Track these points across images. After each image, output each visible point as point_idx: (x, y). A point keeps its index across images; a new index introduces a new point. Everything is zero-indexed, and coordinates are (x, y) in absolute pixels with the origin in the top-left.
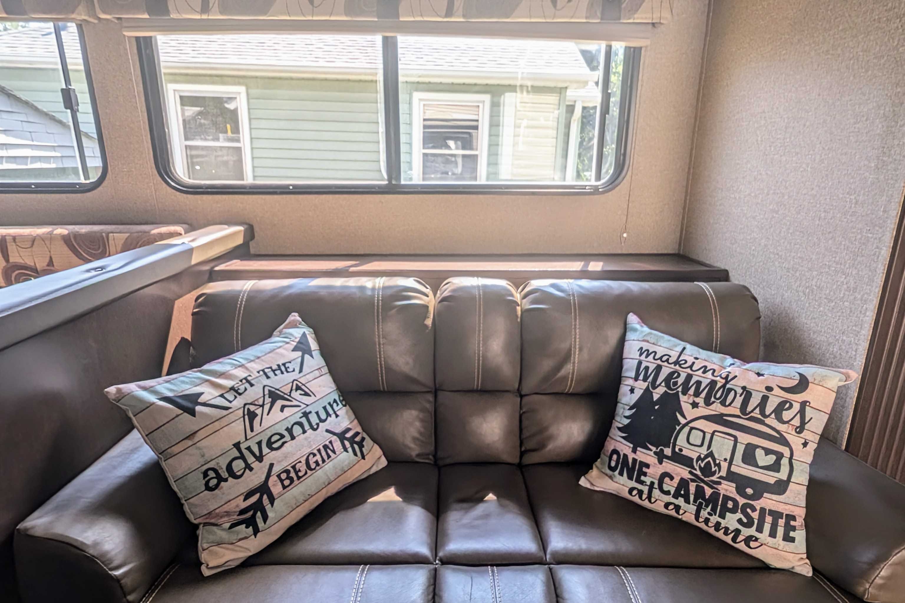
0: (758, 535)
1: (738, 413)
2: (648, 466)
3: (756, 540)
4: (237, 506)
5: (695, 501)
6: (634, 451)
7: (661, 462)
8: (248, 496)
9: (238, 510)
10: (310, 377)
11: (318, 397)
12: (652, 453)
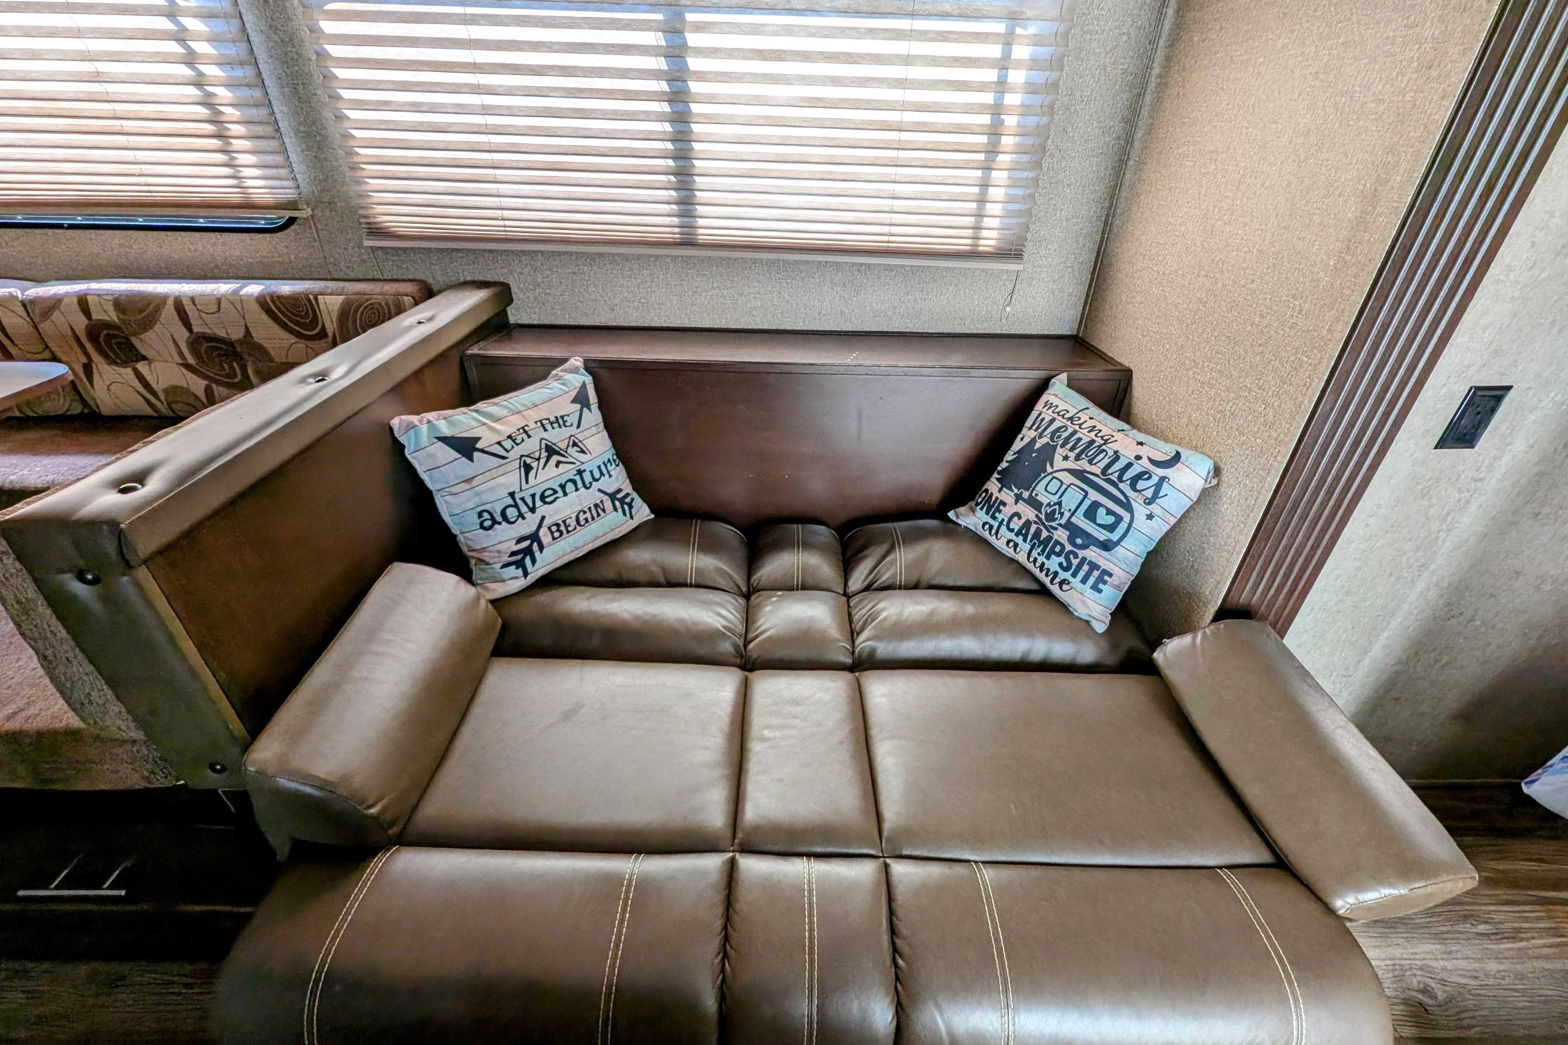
0: (1071, 579)
1: (1099, 472)
2: (1005, 504)
3: (1069, 583)
4: (509, 547)
5: (1031, 541)
6: (1000, 491)
7: (1016, 503)
8: (520, 540)
9: (510, 551)
10: (587, 434)
11: (594, 456)
12: (1012, 494)
